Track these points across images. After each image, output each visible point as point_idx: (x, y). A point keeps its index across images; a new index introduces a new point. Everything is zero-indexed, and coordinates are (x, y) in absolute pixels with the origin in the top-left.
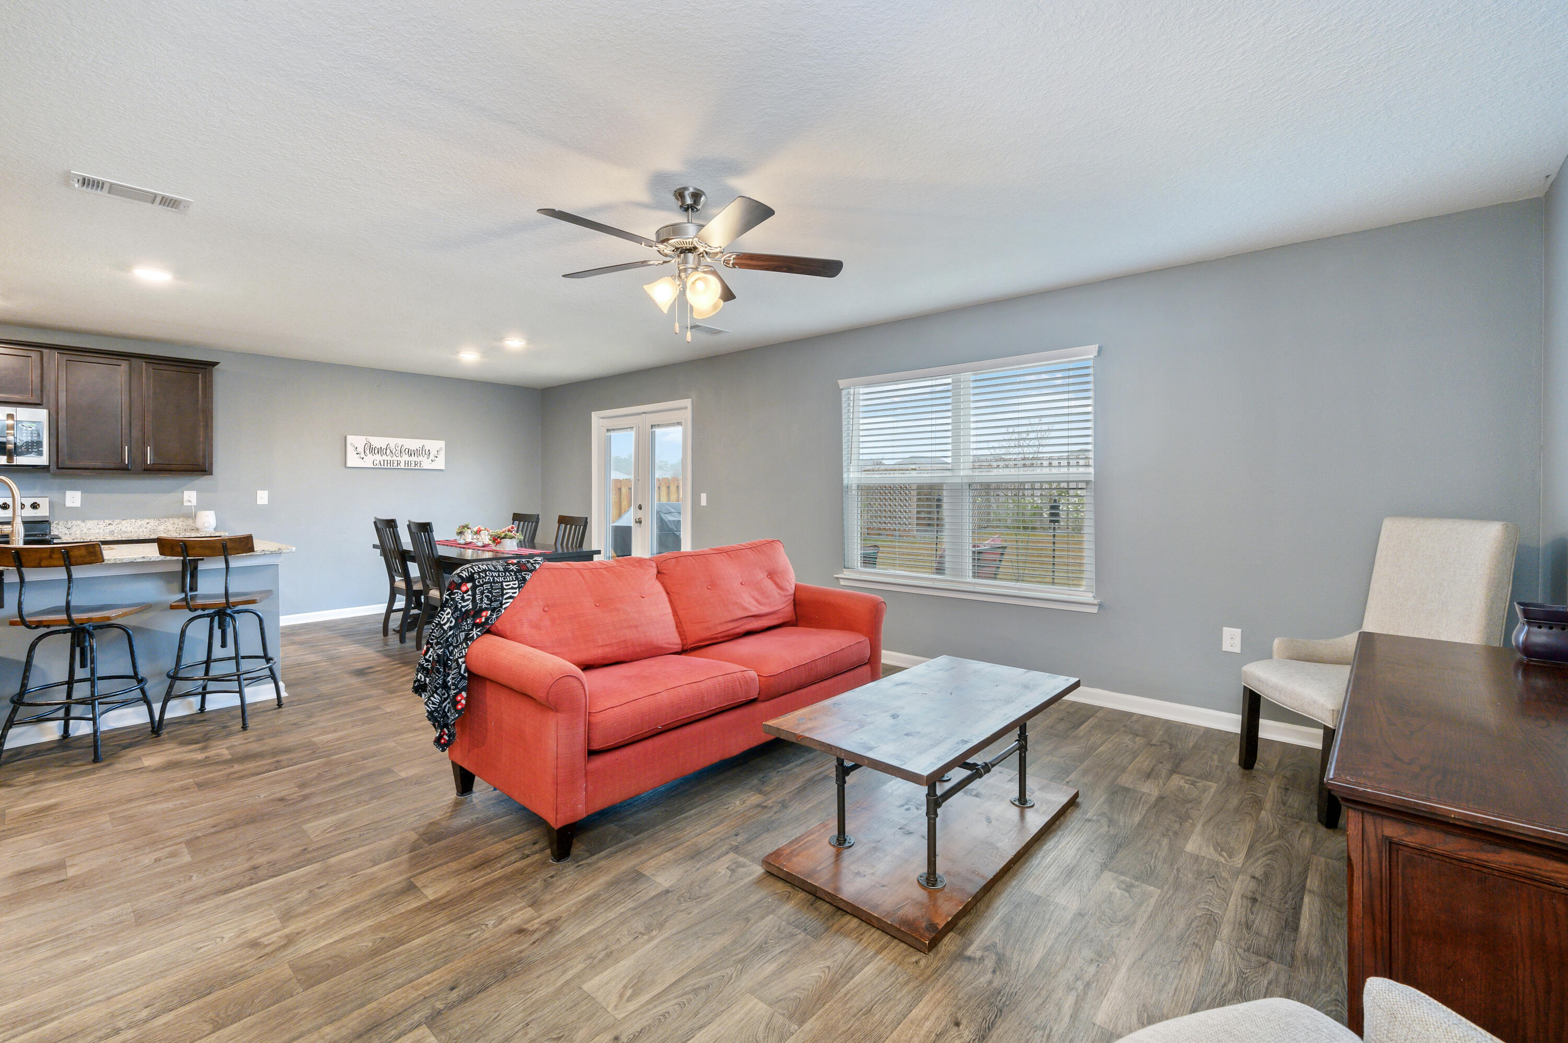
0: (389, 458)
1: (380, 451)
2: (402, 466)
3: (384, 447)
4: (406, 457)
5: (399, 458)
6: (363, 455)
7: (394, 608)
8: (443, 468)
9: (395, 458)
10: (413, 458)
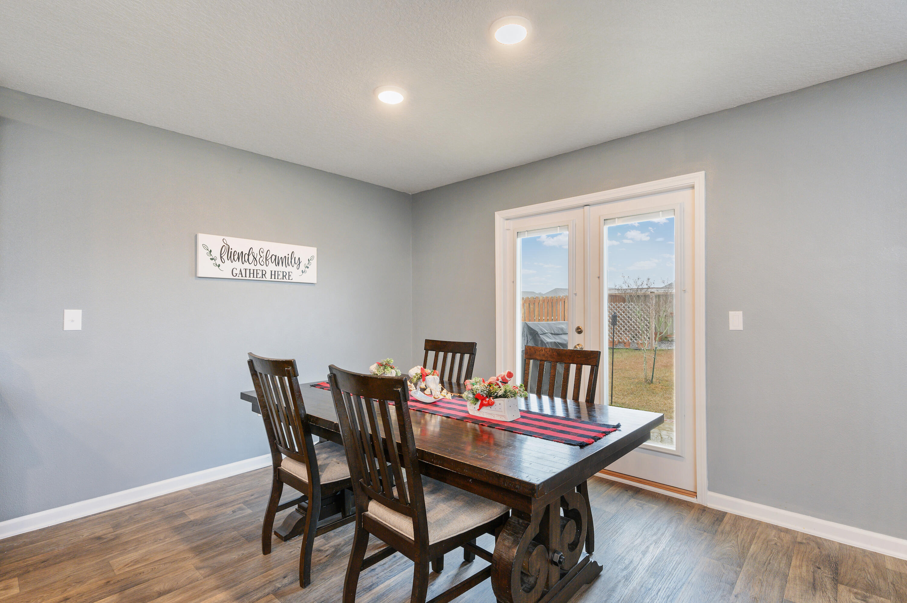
0: (252, 267)
1: (241, 257)
2: (268, 276)
3: (246, 251)
4: (272, 267)
5: (264, 267)
6: (219, 261)
7: (282, 502)
8: (315, 282)
9: (259, 267)
10: (281, 268)
